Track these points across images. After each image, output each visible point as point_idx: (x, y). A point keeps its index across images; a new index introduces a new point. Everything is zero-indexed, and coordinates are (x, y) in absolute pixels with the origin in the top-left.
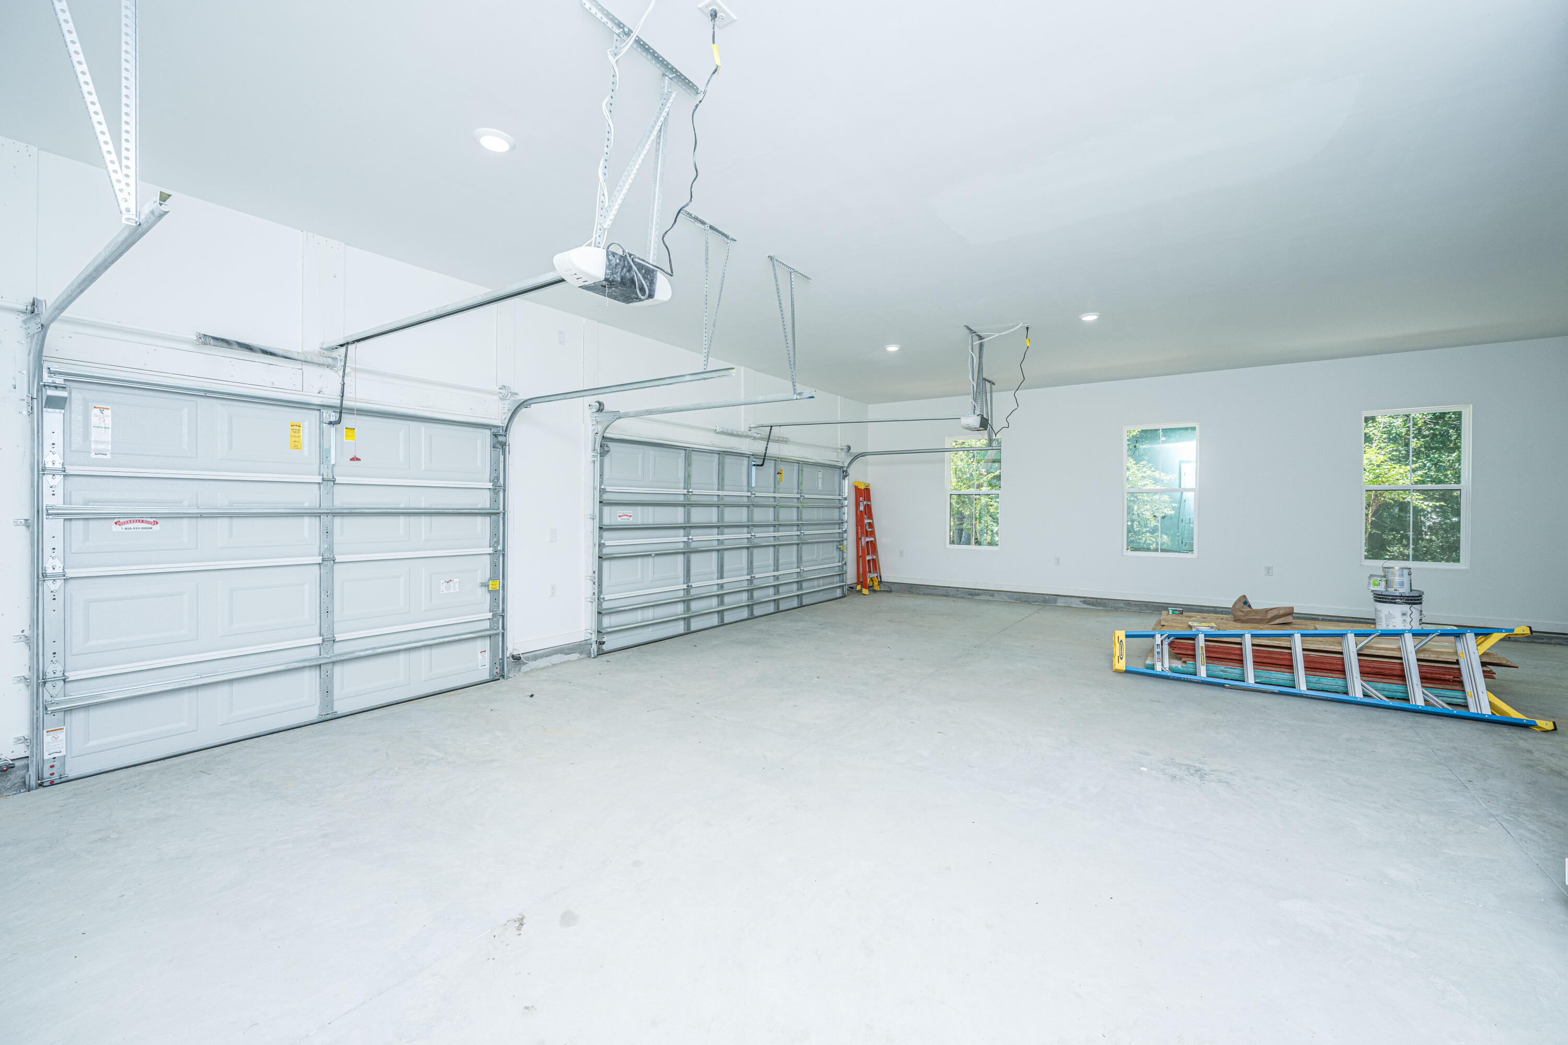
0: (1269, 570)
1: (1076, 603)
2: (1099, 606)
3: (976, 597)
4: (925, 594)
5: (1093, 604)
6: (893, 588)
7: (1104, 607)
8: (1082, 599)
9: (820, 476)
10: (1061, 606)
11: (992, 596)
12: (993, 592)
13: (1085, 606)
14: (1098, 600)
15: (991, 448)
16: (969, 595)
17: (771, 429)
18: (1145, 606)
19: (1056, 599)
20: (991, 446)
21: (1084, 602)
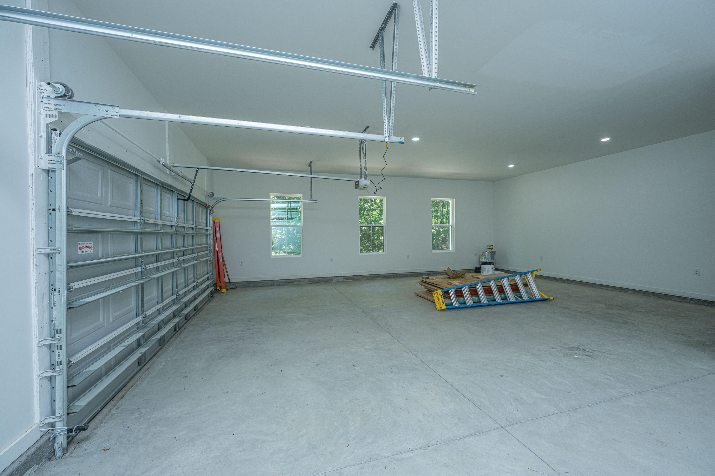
0: (408, 257)
1: (341, 279)
2: (351, 279)
3: (290, 284)
4: (259, 286)
5: (348, 279)
6: (237, 285)
7: (353, 279)
8: (344, 277)
9: (200, 210)
10: (335, 282)
11: (300, 282)
12: (300, 280)
13: (346, 280)
14: (351, 277)
15: (311, 201)
16: (287, 283)
17: (197, 171)
18: (369, 276)
19: (333, 279)
20: (311, 200)
21: (345, 279)
